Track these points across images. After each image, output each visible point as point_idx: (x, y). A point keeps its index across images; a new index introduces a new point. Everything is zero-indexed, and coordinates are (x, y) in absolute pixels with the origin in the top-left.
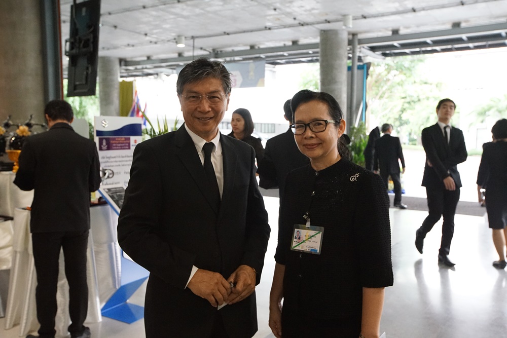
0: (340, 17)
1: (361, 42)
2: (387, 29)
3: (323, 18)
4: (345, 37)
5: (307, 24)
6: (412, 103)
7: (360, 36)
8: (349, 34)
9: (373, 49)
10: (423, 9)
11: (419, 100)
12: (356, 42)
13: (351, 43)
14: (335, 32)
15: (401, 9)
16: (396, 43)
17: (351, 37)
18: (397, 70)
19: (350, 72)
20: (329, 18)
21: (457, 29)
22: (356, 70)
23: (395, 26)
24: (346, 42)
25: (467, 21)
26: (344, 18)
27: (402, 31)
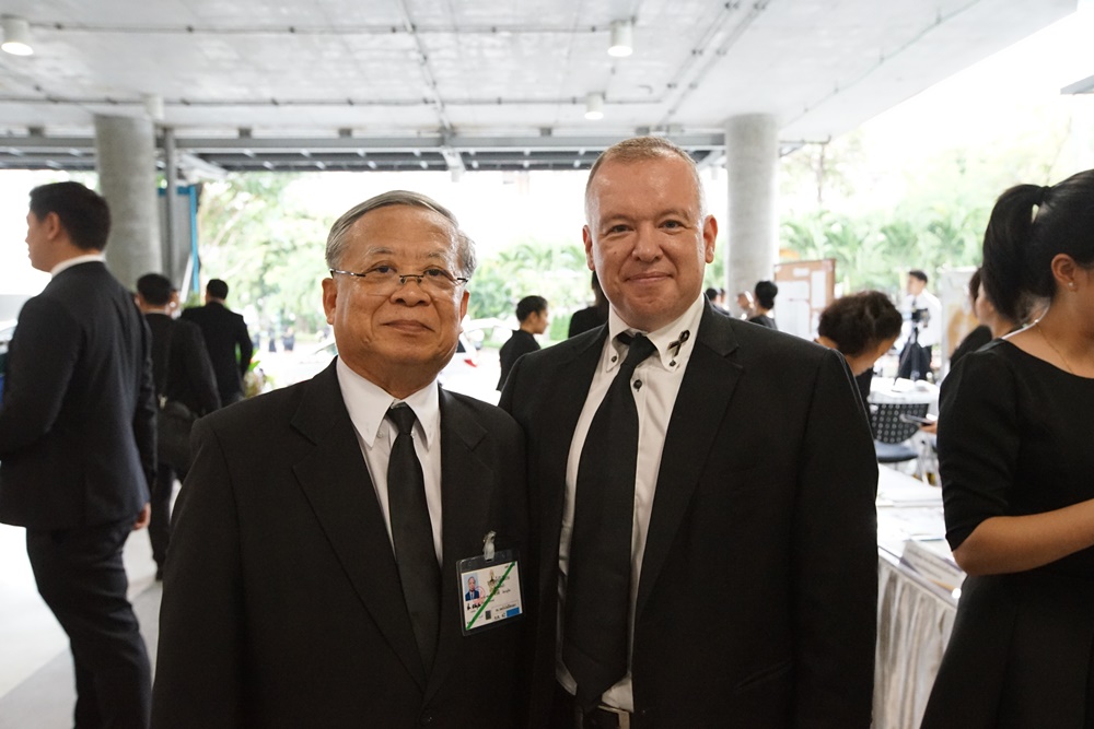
0: (136, 97)
1: (181, 144)
2: (229, 126)
3: (102, 95)
4: (148, 132)
5: (66, 101)
6: (283, 254)
7: (180, 134)
8: (157, 126)
9: (204, 157)
10: (290, 103)
11: (295, 248)
12: (171, 144)
13: (161, 143)
14: (128, 122)
15: (252, 97)
16: (248, 151)
17: (160, 133)
18: (250, 191)
19: (163, 198)
20: (114, 95)
21: (346, 140)
23: (245, 122)
24: (151, 143)
25: (361, 128)
26: (144, 100)
27: (257, 133)
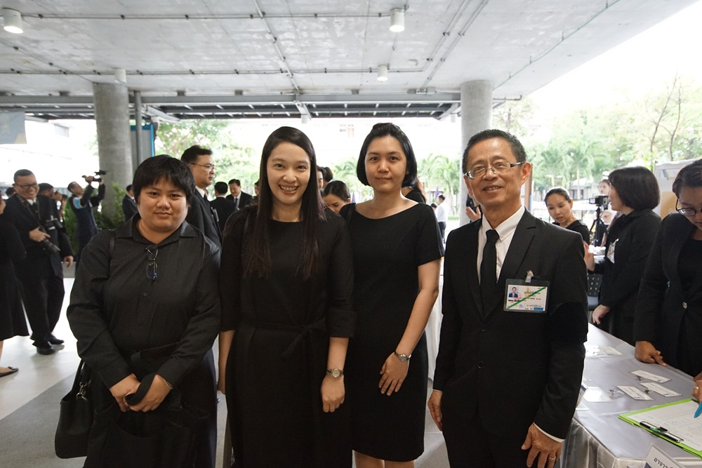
0: (110, 70)
1: (144, 100)
2: (171, 90)
3: (91, 68)
4: (124, 92)
5: (72, 73)
7: (144, 94)
8: (129, 90)
9: (164, 109)
10: (202, 73)
12: (139, 100)
13: (132, 99)
14: (111, 86)
15: (178, 69)
16: (186, 105)
17: (132, 94)
19: (134, 132)
20: (98, 69)
21: (239, 97)
22: (140, 130)
23: (181, 88)
24: (127, 99)
25: (247, 91)
26: (113, 71)
27: (188, 94)
